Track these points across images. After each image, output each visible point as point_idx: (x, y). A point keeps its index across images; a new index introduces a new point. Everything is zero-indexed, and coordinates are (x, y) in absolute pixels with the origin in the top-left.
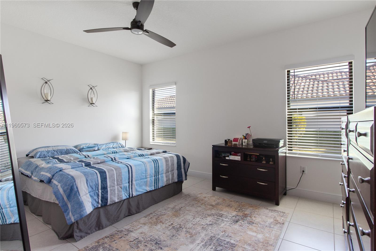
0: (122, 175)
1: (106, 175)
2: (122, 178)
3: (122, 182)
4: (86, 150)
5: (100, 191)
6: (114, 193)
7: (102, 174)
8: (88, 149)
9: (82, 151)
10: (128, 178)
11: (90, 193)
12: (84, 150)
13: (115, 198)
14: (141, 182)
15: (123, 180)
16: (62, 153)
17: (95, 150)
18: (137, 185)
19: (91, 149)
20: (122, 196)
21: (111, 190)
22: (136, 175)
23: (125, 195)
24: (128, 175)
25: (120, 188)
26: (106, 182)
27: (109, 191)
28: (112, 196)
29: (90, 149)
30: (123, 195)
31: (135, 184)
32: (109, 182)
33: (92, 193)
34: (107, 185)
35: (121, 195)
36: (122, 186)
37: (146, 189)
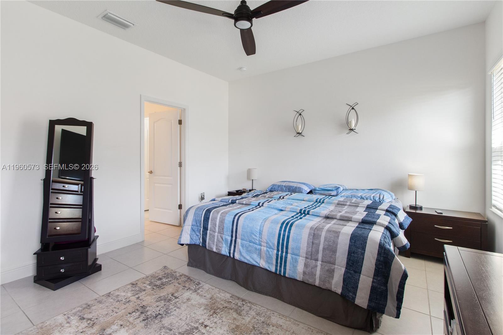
0: (225, 223)
1: (210, 216)
2: (224, 226)
3: (223, 231)
4: (320, 192)
5: (202, 229)
6: (213, 239)
7: (207, 213)
8: (322, 192)
9: (314, 193)
10: (231, 230)
11: (192, 226)
12: (317, 192)
13: (214, 246)
14: (250, 245)
15: (225, 230)
16: (289, 190)
17: (331, 195)
18: (242, 246)
19: (326, 192)
20: (220, 249)
21: (210, 234)
22: (242, 231)
23: (225, 250)
24: (231, 227)
25: (219, 237)
26: (208, 222)
27: (209, 234)
28: (210, 242)
29: (324, 192)
30: (223, 249)
31: (240, 244)
32: (211, 224)
33: (195, 228)
34: (208, 226)
35: (220, 247)
36: (224, 237)
37: (258, 262)
